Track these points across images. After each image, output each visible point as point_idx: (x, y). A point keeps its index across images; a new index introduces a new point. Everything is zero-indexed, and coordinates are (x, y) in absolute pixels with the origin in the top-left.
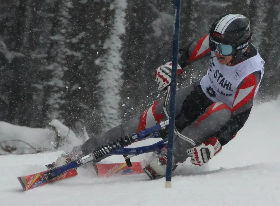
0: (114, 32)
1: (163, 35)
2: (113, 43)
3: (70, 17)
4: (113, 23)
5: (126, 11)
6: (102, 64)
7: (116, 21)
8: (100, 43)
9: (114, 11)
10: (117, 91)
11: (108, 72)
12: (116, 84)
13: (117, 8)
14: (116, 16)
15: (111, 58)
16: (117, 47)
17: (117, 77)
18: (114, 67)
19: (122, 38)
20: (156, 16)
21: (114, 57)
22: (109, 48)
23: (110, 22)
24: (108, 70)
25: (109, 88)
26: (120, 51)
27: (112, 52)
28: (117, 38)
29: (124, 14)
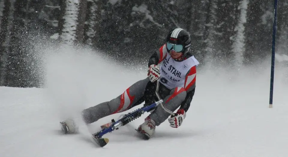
0: (240, 21)
1: (267, 23)
2: (240, 28)
3: (216, 13)
4: (240, 17)
5: (247, 10)
6: (233, 40)
7: (242, 16)
8: (232, 28)
9: (240, 10)
10: (242, 54)
11: (237, 44)
12: (241, 50)
13: (242, 9)
14: (241, 13)
15: (239, 36)
16: (242, 30)
17: (242, 47)
18: (240, 41)
19: (244, 25)
20: (263, 13)
21: (240, 35)
22: (237, 31)
23: (238, 16)
24: (237, 43)
25: (237, 52)
26: (243, 32)
27: (239, 33)
28: (242, 25)
29: (245, 12)
